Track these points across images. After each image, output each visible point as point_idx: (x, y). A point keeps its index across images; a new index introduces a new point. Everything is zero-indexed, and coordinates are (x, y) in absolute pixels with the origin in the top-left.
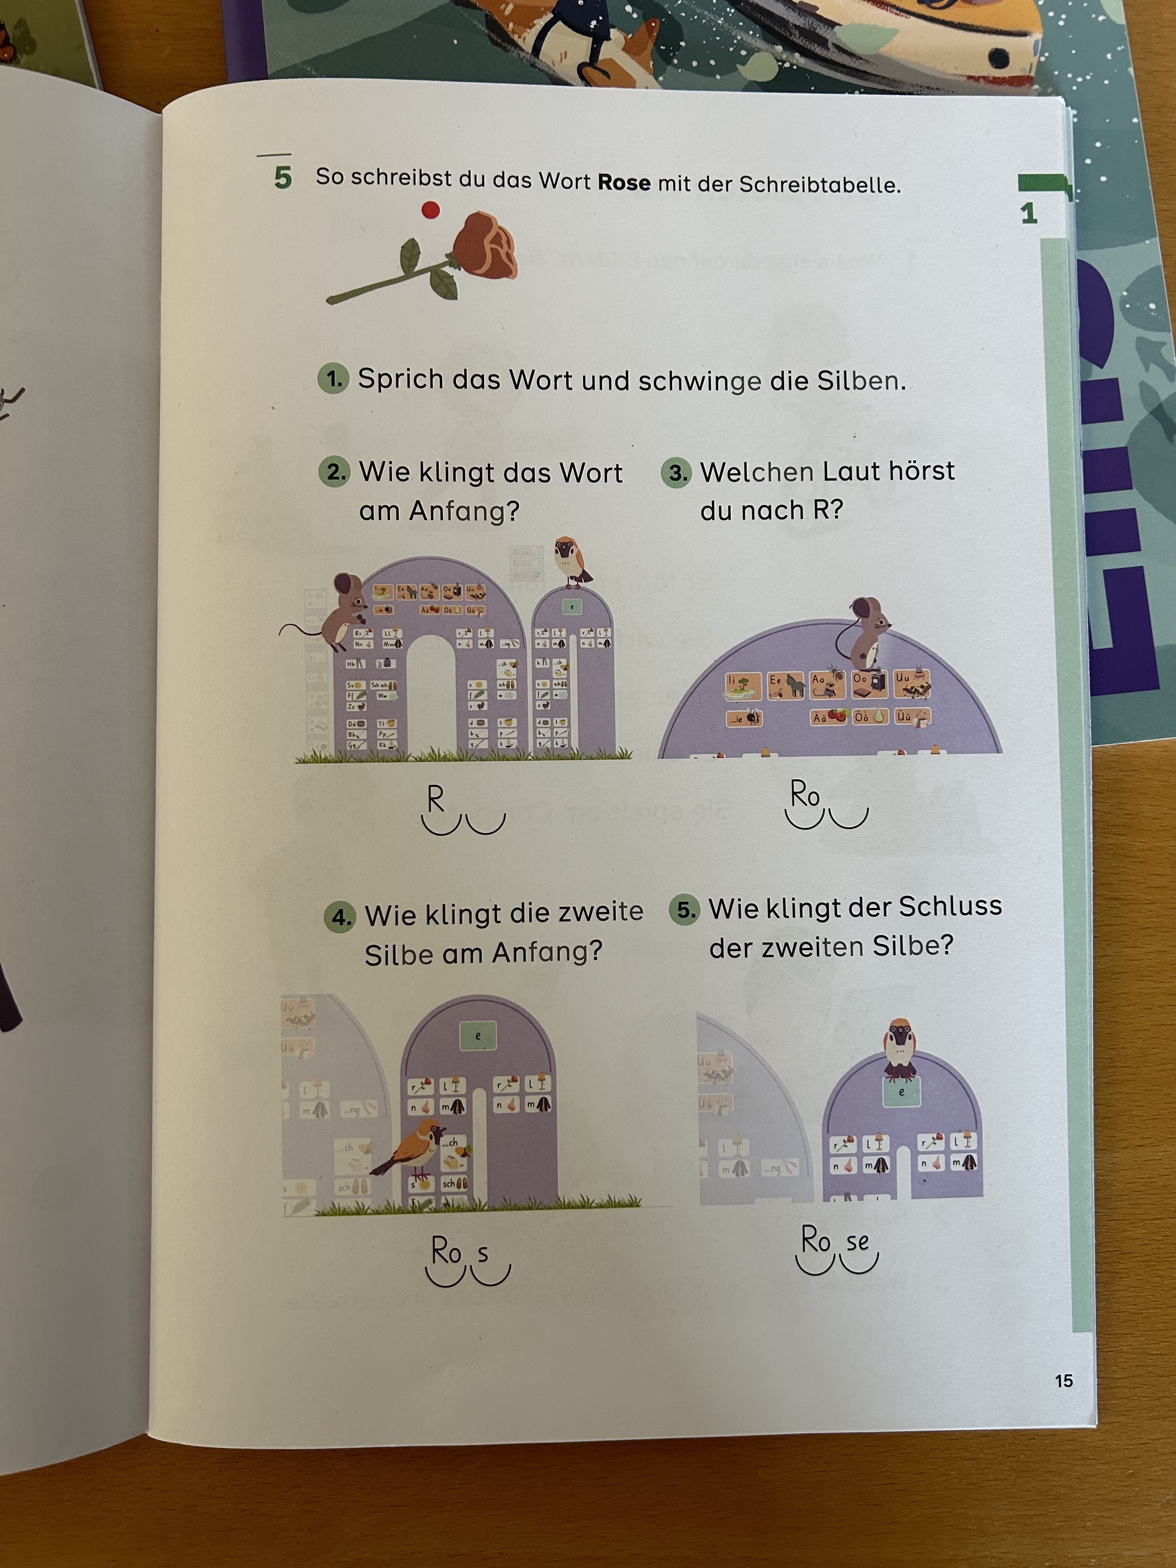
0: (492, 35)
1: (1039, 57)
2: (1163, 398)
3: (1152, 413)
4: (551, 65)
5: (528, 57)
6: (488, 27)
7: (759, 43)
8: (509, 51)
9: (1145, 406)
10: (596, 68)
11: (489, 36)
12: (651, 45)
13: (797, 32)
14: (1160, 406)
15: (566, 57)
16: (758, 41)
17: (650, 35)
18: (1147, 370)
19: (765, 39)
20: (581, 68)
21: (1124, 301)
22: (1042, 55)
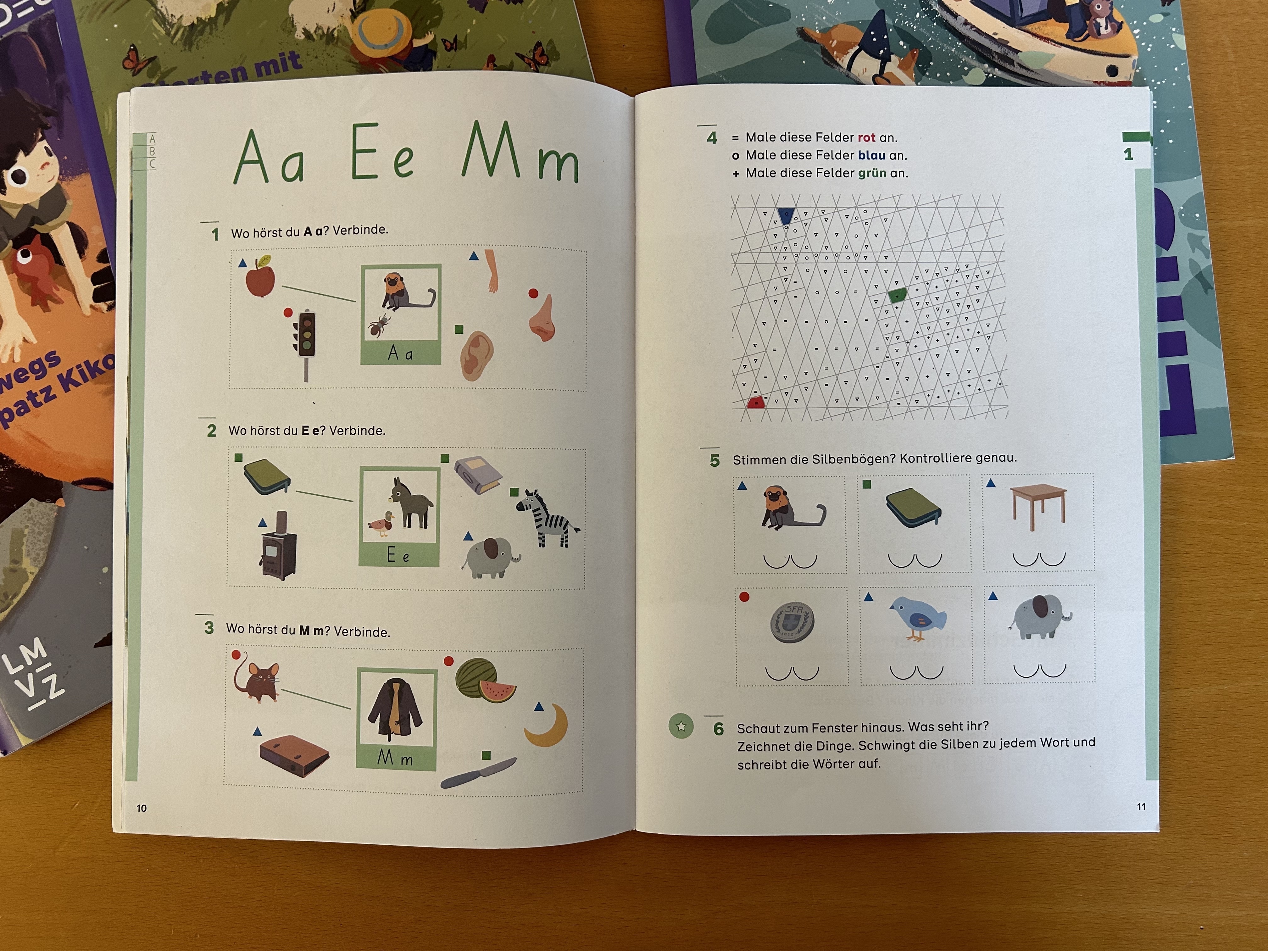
0: (825, 59)
1: (1136, 70)
2: (1202, 268)
3: (1196, 277)
4: (857, 75)
5: (845, 71)
6: (822, 54)
7: (975, 63)
8: (834, 67)
9: (1192, 272)
10: (883, 78)
11: (823, 60)
12: (914, 64)
13: (997, 56)
14: (1201, 272)
15: (866, 71)
16: (975, 61)
17: (913, 58)
18: (1194, 252)
19: (979, 60)
20: (874, 77)
21: (1181, 212)
22: (1137, 68)
